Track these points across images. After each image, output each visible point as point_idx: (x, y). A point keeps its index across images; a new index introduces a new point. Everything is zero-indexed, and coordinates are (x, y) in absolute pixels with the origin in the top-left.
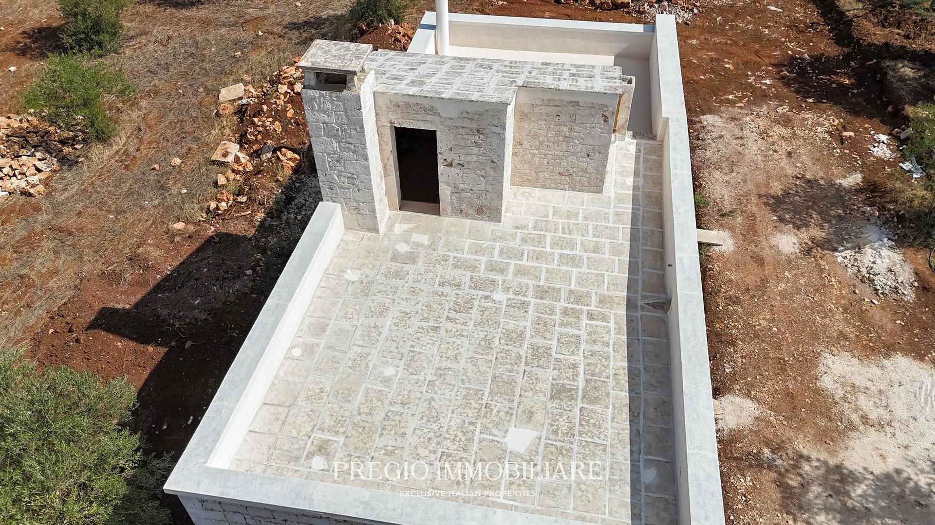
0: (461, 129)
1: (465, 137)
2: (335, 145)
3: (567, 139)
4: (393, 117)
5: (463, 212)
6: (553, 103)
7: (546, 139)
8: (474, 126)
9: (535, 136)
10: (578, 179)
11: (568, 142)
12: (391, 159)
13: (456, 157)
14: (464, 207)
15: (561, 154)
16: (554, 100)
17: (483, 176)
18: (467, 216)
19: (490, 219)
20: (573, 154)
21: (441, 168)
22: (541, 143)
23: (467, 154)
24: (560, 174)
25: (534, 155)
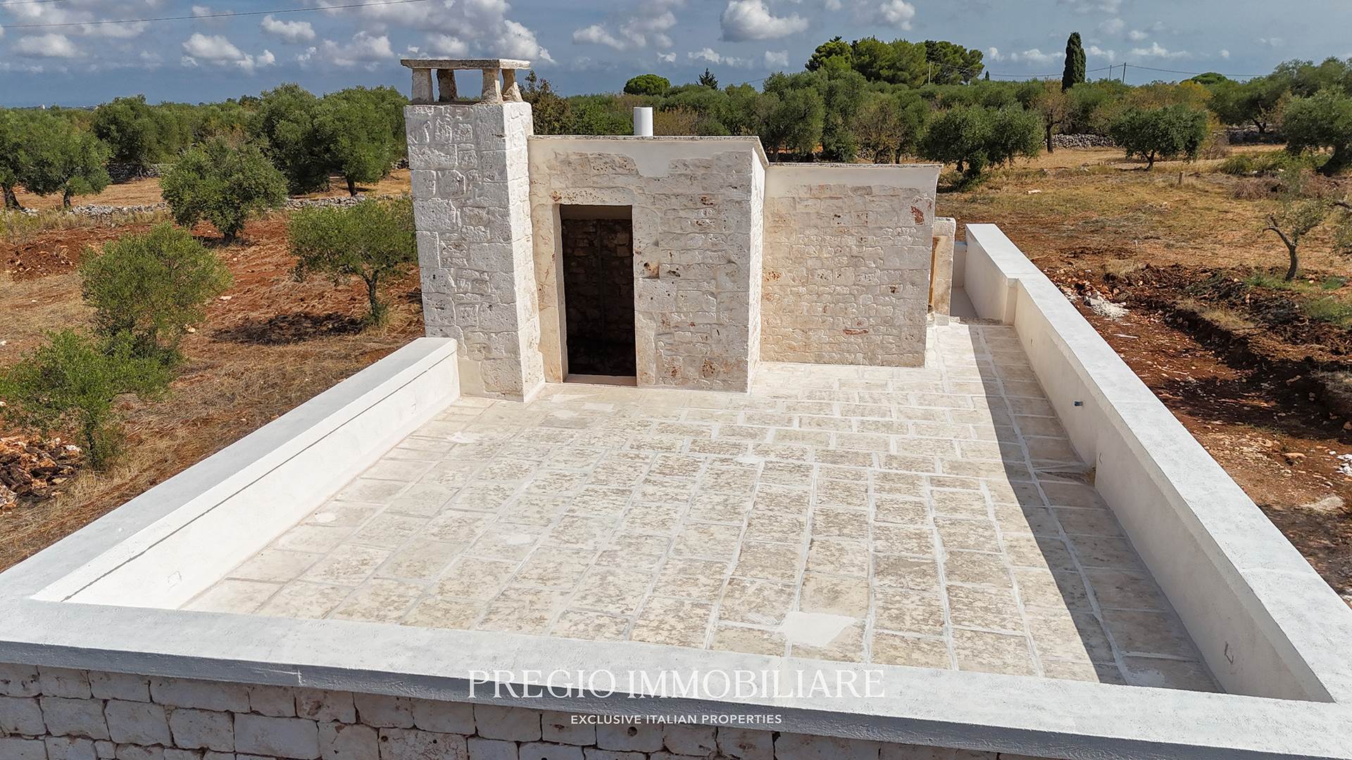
0: (674, 200)
1: (682, 214)
2: (455, 212)
3: (856, 260)
4: (557, 185)
5: (678, 376)
6: (828, 193)
7: (818, 264)
8: (697, 190)
9: (799, 259)
10: (878, 339)
11: (856, 266)
12: (553, 271)
13: (666, 259)
14: (679, 363)
15: (846, 291)
16: (828, 187)
17: (712, 294)
18: (685, 382)
19: (727, 387)
20: (868, 289)
21: (640, 283)
22: (811, 271)
23: (686, 250)
24: (847, 331)
25: (799, 295)
